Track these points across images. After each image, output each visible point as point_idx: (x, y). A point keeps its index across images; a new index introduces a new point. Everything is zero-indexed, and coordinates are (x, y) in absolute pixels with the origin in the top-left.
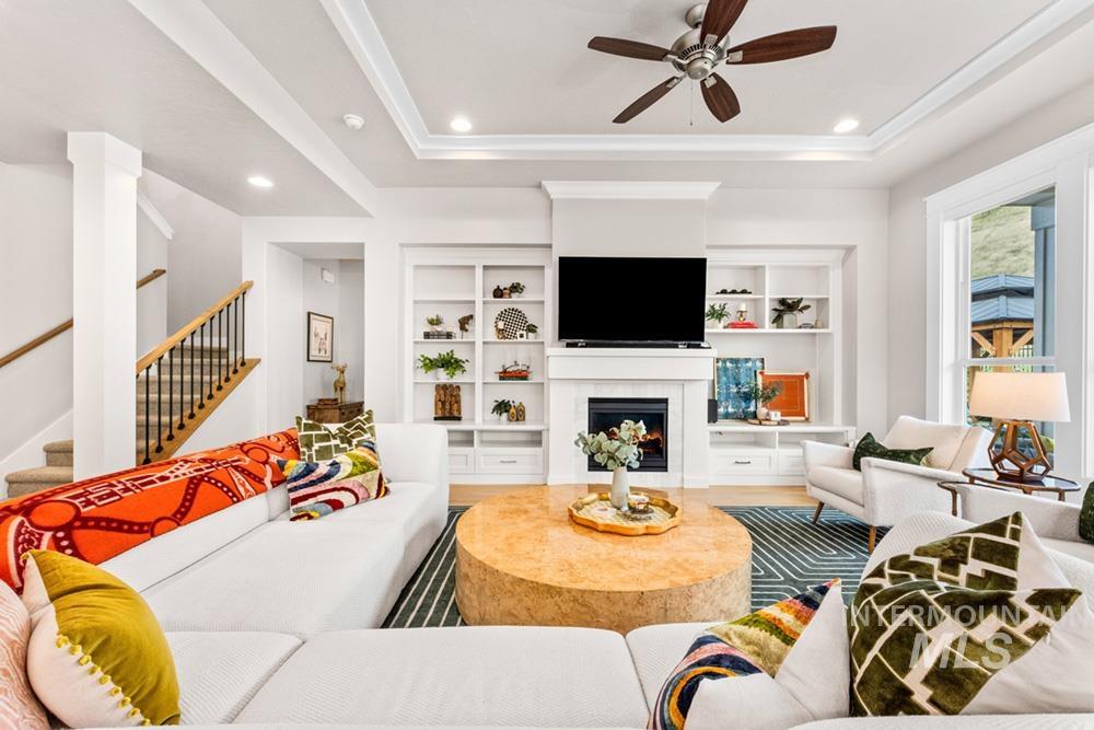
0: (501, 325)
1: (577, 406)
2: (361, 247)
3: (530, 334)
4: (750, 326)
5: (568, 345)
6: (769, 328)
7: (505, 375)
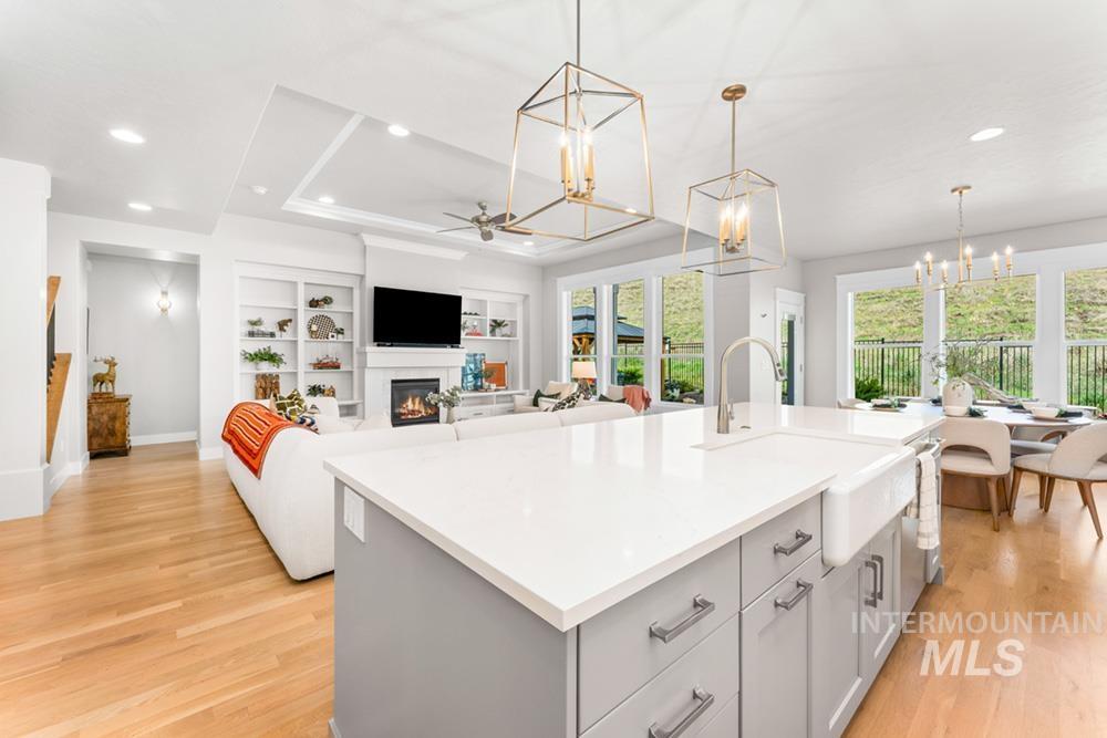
0: (314, 328)
1: (384, 385)
2: (196, 257)
3: (340, 336)
4: (479, 334)
5: (378, 345)
6: (488, 337)
7: (320, 366)
